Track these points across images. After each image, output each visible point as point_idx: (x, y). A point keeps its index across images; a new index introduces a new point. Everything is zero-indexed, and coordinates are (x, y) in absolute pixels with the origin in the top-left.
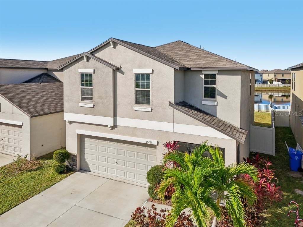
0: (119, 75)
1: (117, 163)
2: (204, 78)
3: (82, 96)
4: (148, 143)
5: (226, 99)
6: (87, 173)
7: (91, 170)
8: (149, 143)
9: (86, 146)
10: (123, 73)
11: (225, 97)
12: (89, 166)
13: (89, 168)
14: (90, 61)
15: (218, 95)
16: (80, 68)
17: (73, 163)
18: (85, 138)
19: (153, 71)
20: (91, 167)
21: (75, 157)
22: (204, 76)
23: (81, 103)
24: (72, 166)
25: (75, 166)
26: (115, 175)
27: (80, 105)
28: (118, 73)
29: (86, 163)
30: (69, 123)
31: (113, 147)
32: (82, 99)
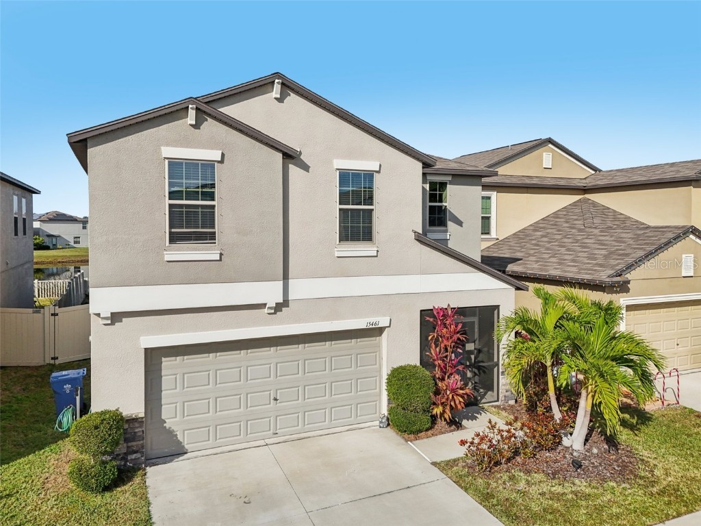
1: (276, 399)
2: (428, 189)
3: (173, 230)
4: (371, 327)
5: (462, 226)
6: (181, 458)
7: (186, 447)
8: (374, 326)
9: (167, 381)
10: (306, 167)
11: (460, 223)
12: (180, 438)
13: (179, 443)
14: (205, 126)
15: (450, 220)
16: (168, 145)
17: (128, 447)
18: (163, 359)
19: (380, 166)
20: (185, 439)
21: (137, 425)
22: (428, 185)
23: (170, 250)
24: (123, 459)
25: (136, 452)
26: (271, 432)
27: (167, 258)
29: (171, 433)
30: (109, 322)
31: (263, 362)
32: (174, 238)
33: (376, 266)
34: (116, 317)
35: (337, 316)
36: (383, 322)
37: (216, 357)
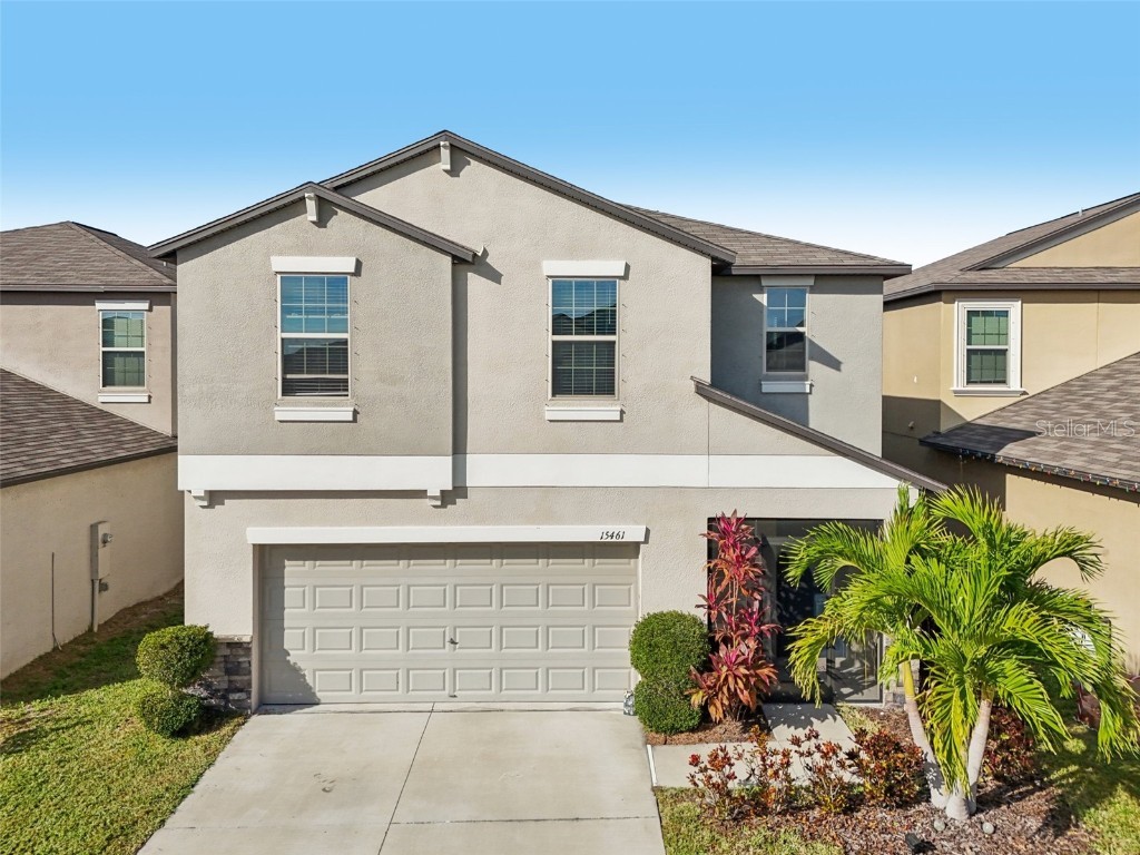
0: (475, 282)
1: (453, 642)
2: (765, 303)
3: (289, 376)
4: (609, 540)
5: (838, 369)
6: (307, 710)
7: (318, 694)
8: (614, 540)
9: (291, 595)
10: (495, 276)
11: (835, 364)
12: (309, 680)
13: (308, 689)
14: (333, 222)
15: (812, 358)
16: (281, 254)
17: (230, 681)
18: (287, 563)
19: (627, 267)
20: (318, 683)
21: (241, 652)
22: (765, 296)
23: (284, 405)
24: (224, 697)
25: (241, 691)
26: (447, 692)
27: (279, 416)
28: (469, 274)
29: (295, 671)
30: (205, 503)
31: (433, 581)
32: (289, 388)
33: (620, 437)
34: (214, 498)
35: (549, 517)
36: (633, 533)
37: (362, 566)
